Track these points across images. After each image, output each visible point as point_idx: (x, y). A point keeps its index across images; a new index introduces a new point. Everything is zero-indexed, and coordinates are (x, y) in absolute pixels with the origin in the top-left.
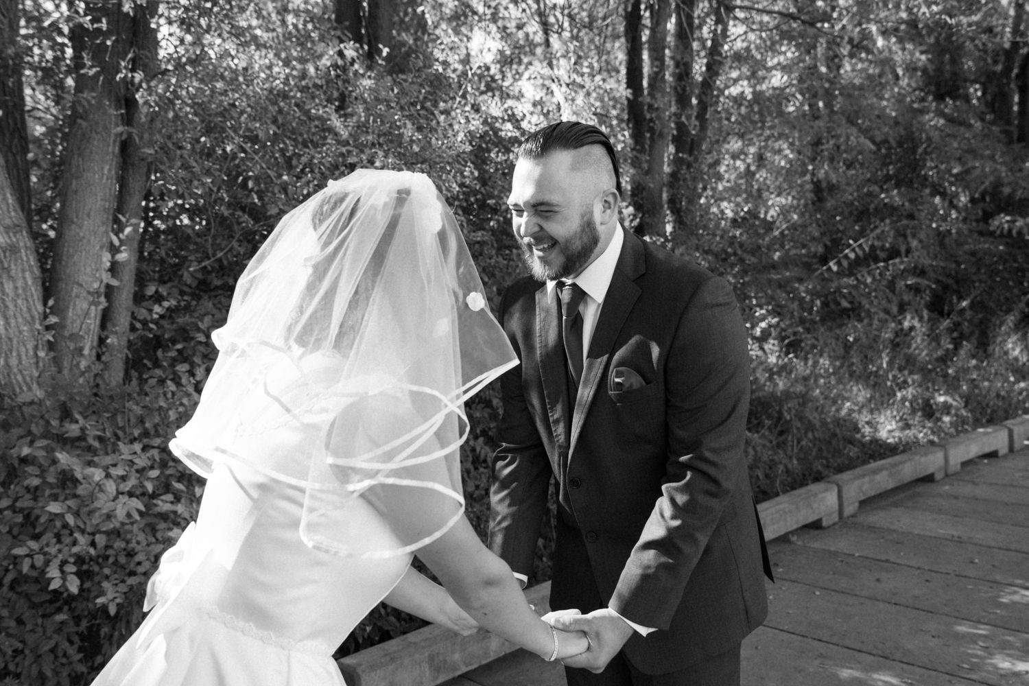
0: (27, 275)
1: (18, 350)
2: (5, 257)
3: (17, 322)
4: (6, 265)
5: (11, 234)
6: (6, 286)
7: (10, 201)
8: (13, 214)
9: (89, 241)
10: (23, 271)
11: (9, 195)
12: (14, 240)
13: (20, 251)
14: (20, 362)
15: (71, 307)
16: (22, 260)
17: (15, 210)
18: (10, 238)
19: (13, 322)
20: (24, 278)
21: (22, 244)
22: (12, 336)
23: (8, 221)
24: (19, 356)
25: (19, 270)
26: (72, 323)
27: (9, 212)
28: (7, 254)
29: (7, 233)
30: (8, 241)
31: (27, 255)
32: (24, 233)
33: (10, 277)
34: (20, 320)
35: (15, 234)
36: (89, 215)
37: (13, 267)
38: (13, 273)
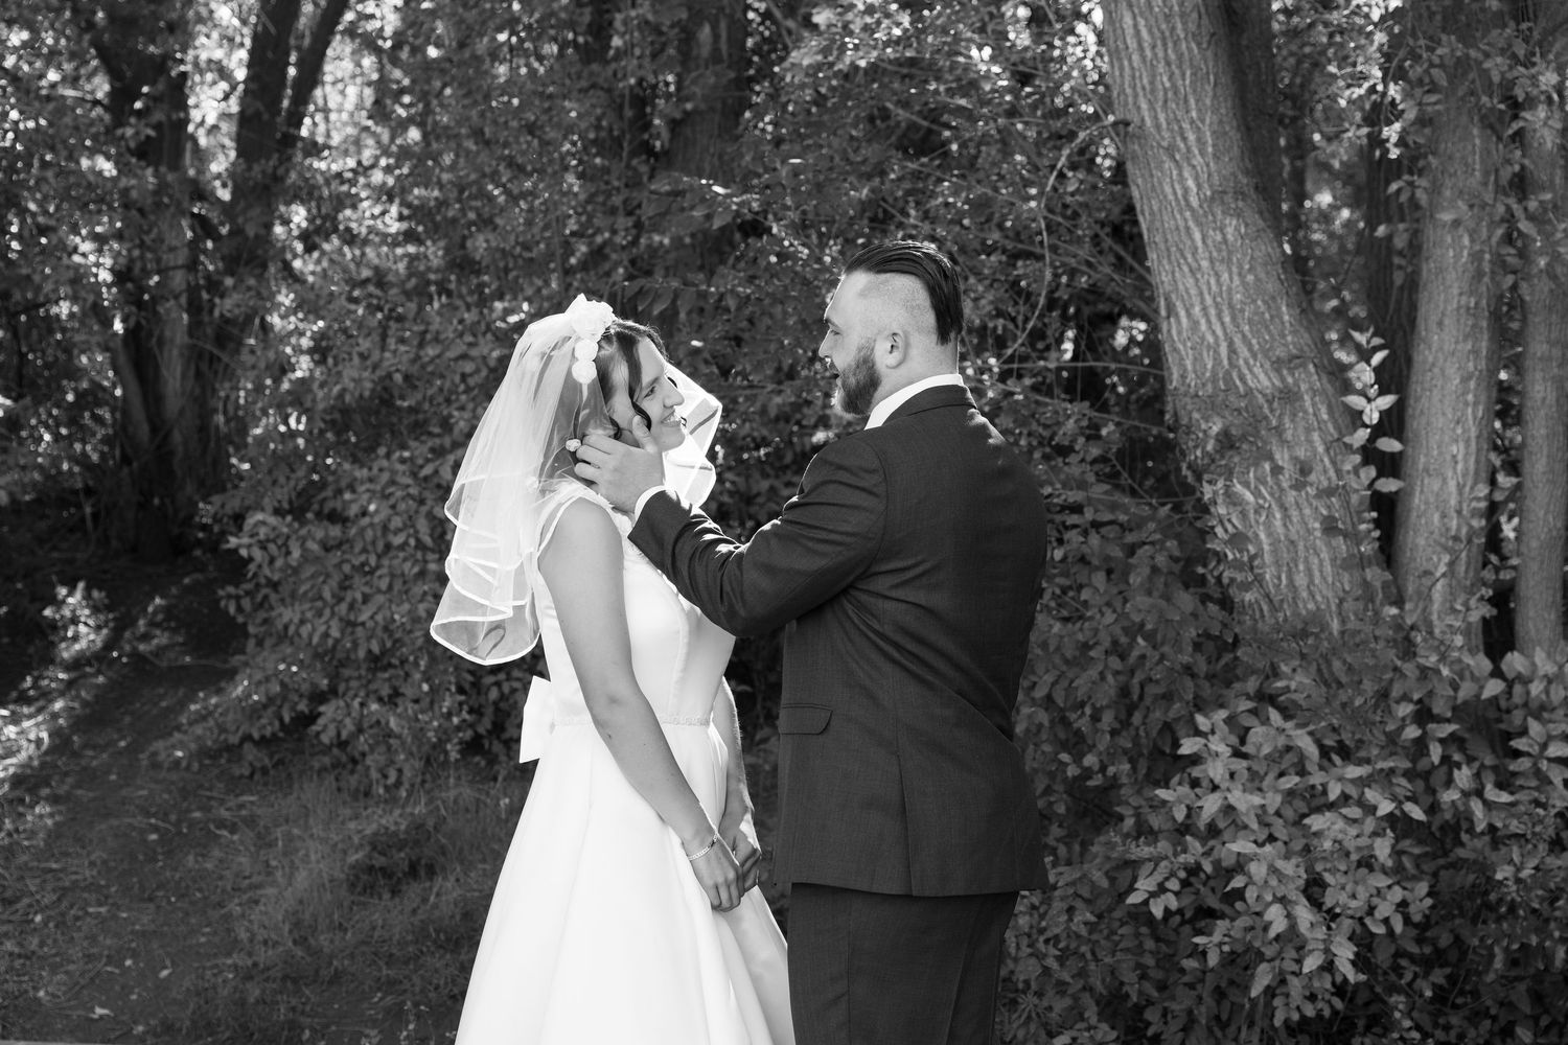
0: (1316, 436)
1: (1306, 560)
2: (1272, 411)
3: (1302, 515)
4: (1274, 423)
5: (1285, 372)
6: (1277, 456)
7: (1286, 318)
8: (1289, 338)
9: (1442, 370)
10: (1308, 430)
11: (1284, 309)
12: (1290, 380)
13: (1302, 398)
14: (1311, 582)
15: (1418, 489)
16: (1306, 412)
17: (1294, 332)
18: (1283, 380)
19: (1294, 513)
20: (1310, 441)
21: (1303, 387)
22: (1294, 537)
23: (1280, 352)
24: (1309, 570)
25: (1300, 430)
26: (1419, 517)
27: (1283, 336)
28: (1275, 405)
29: (1278, 371)
30: (1277, 383)
31: (1314, 405)
32: (1311, 367)
33: (1283, 442)
34: (1307, 511)
35: (1291, 371)
36: (1440, 324)
37: (1288, 424)
38: (1289, 435)
